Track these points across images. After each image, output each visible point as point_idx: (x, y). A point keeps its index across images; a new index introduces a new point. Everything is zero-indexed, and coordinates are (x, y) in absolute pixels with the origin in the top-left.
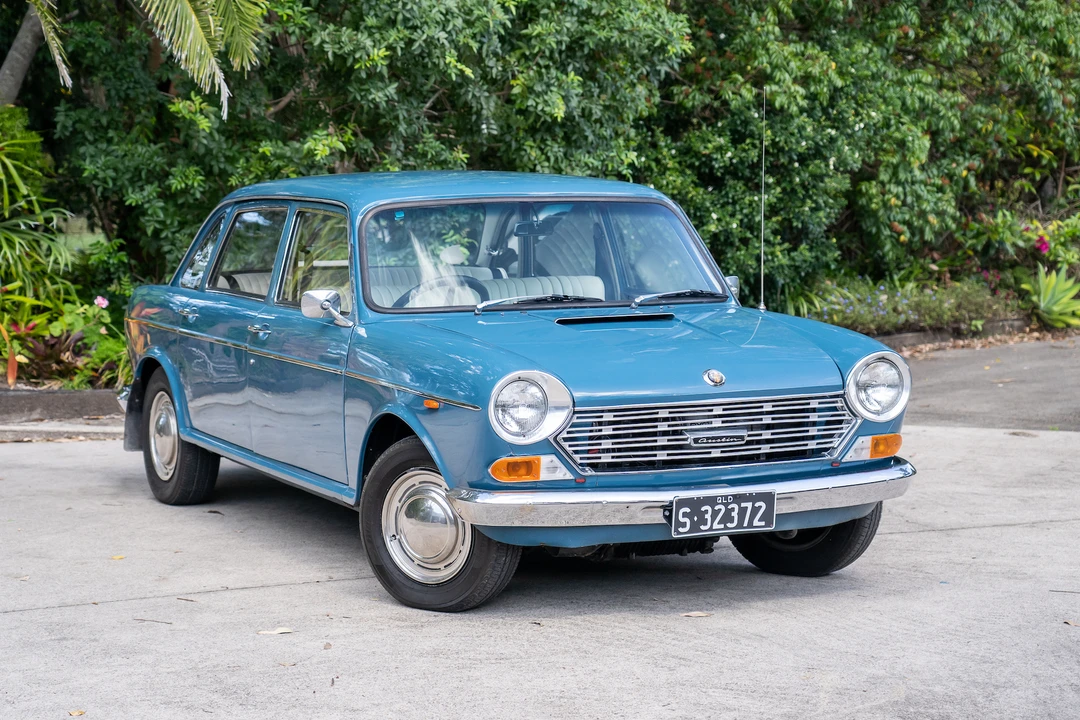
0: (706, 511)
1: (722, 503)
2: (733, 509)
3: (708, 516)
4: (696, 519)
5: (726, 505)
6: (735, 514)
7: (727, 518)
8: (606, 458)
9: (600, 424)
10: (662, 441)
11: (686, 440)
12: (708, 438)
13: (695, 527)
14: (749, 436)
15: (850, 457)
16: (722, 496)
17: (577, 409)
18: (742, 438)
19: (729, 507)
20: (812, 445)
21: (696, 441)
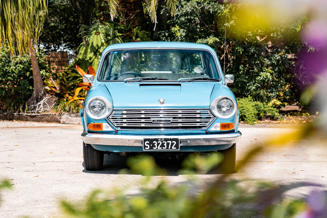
0: (155, 143)
1: (160, 141)
2: (165, 143)
3: (156, 145)
4: (151, 145)
5: (162, 142)
6: (165, 145)
7: (163, 146)
8: (125, 125)
9: (122, 114)
10: (143, 120)
11: (151, 120)
12: (157, 120)
13: (151, 148)
14: (173, 120)
15: (212, 129)
16: (160, 139)
17: (114, 109)
18: (170, 121)
19: (163, 142)
20: (198, 125)
21: (153, 121)
